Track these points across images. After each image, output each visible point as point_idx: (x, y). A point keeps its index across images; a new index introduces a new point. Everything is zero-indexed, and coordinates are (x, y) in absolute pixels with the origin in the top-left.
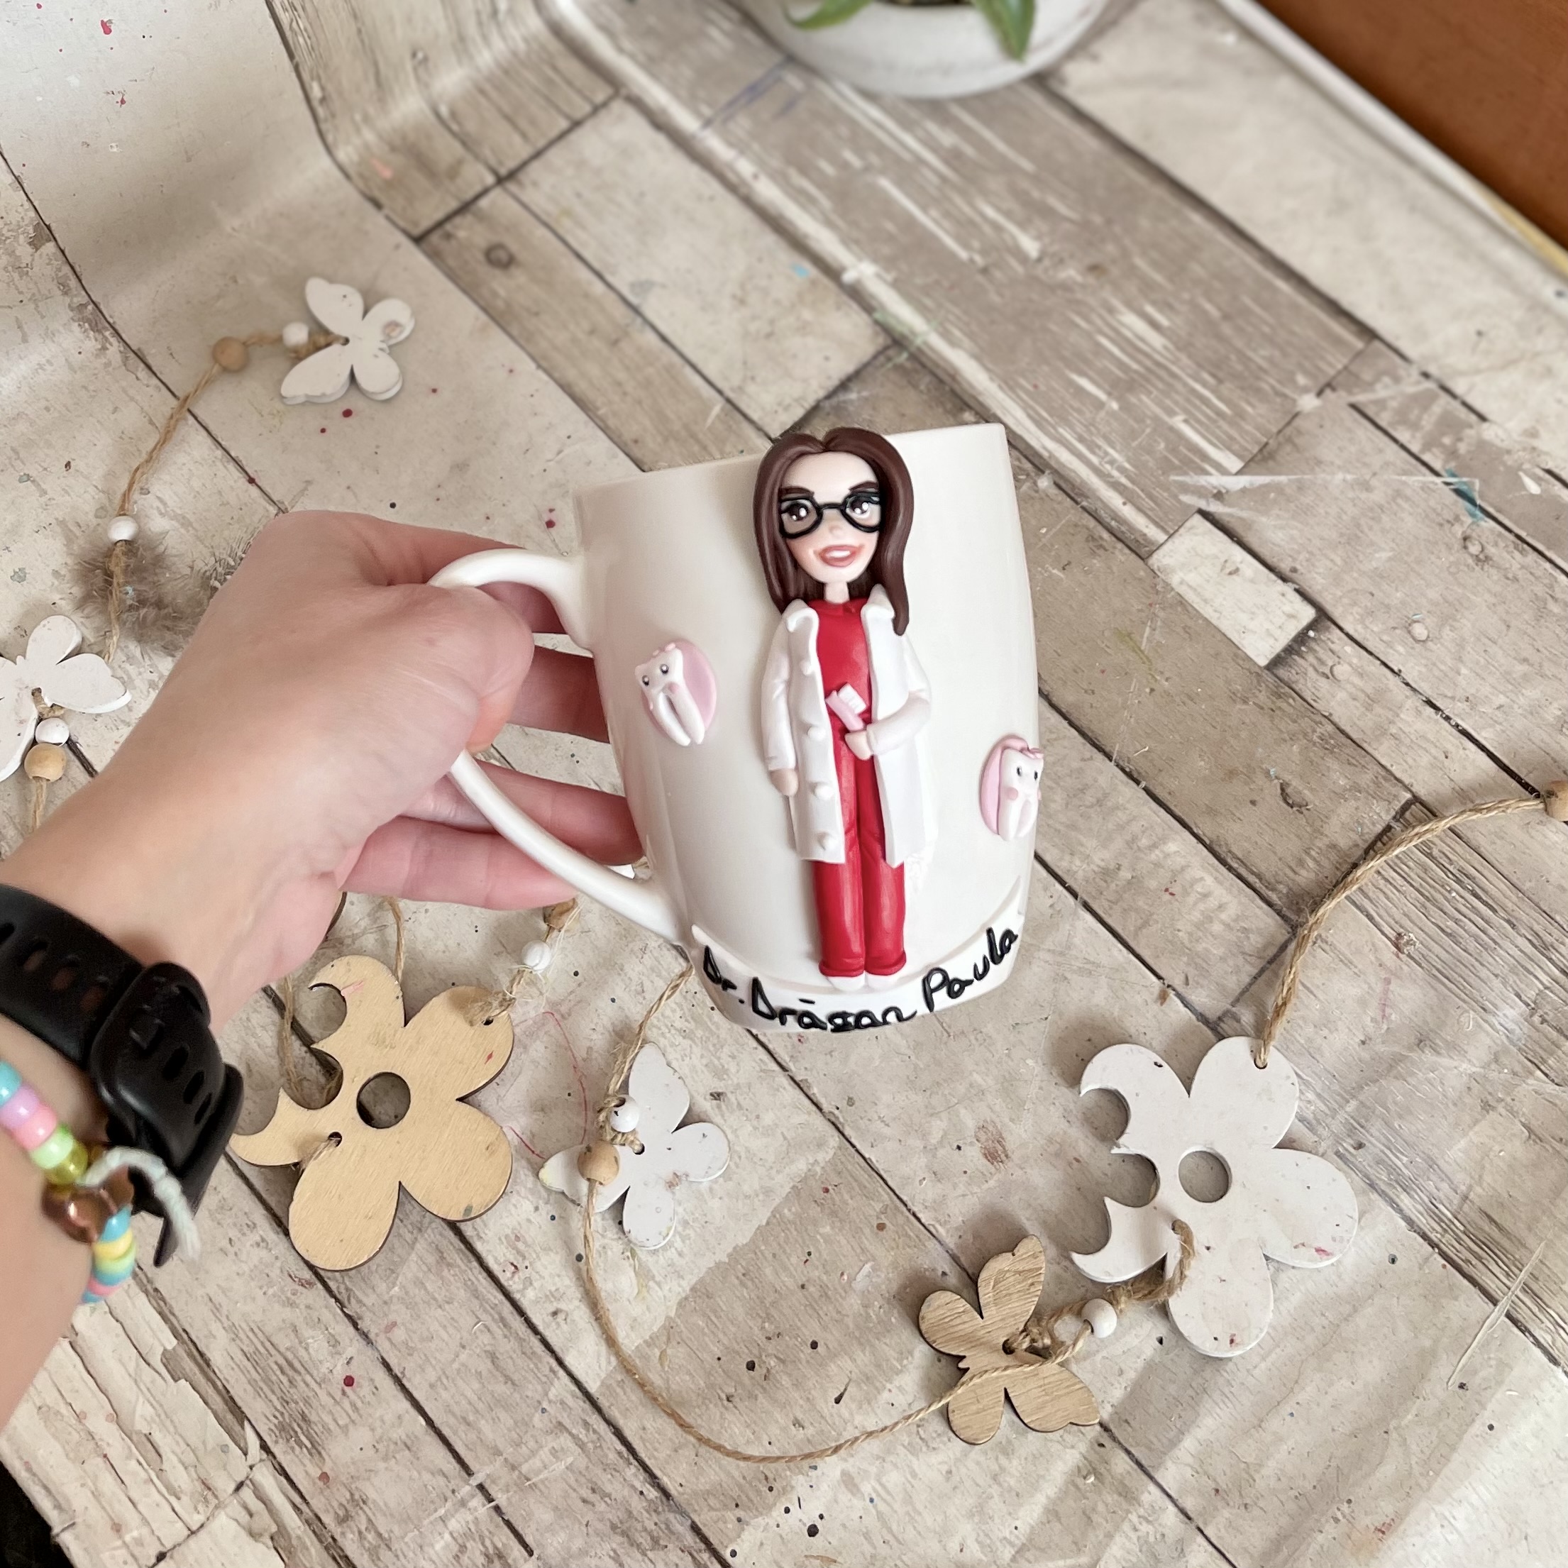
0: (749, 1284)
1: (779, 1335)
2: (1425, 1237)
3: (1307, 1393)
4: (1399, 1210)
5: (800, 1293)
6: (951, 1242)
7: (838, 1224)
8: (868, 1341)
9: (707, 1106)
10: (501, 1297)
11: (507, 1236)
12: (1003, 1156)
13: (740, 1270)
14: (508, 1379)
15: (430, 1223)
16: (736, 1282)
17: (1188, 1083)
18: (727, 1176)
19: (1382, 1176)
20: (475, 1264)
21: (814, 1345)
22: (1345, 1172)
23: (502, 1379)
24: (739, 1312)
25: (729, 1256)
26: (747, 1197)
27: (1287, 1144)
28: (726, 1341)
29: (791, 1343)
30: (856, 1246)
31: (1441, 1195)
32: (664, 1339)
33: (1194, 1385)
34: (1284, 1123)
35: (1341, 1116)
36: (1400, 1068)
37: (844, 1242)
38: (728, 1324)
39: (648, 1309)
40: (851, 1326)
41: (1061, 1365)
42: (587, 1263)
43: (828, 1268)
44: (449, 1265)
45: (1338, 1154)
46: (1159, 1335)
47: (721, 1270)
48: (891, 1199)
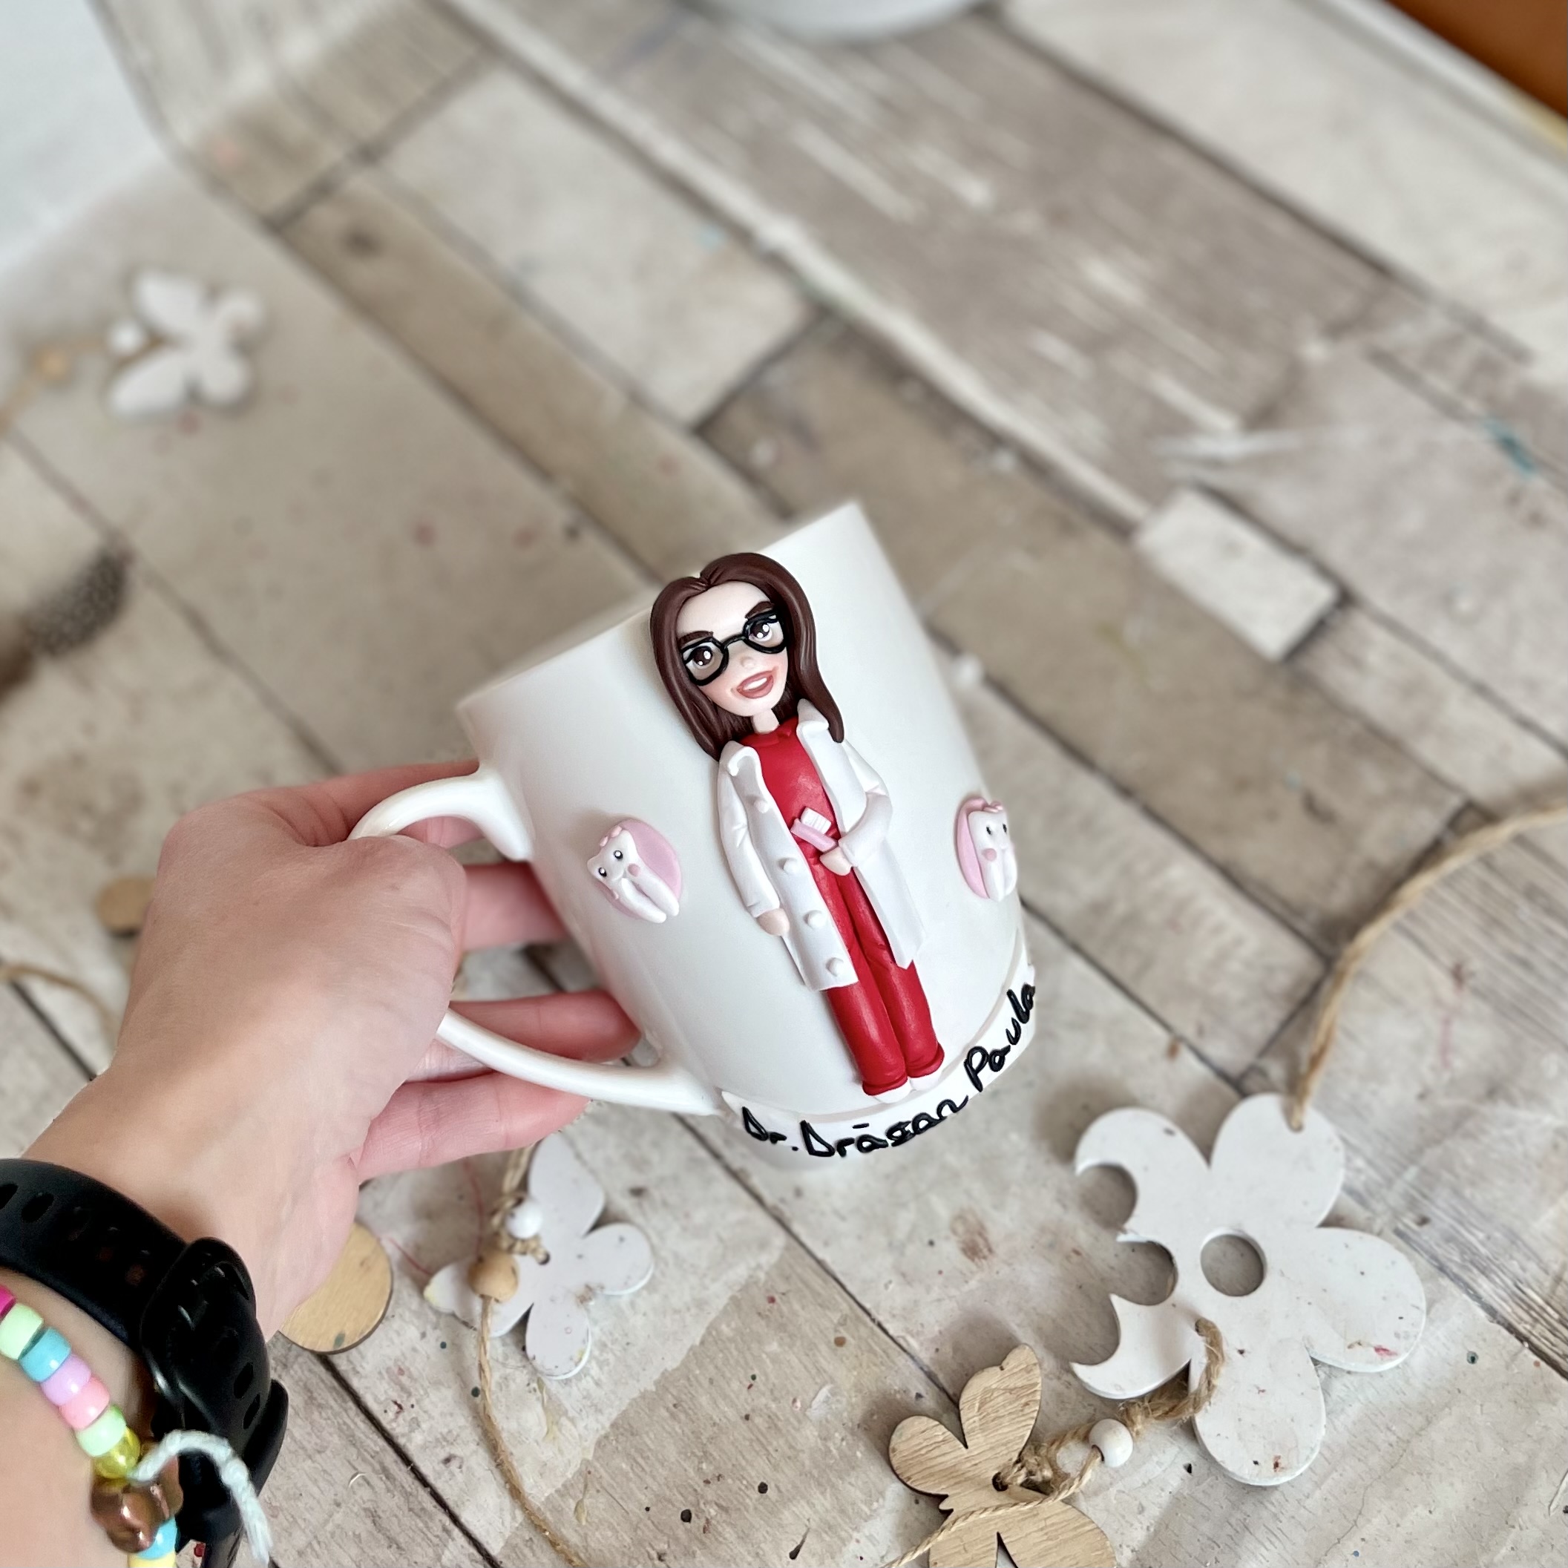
0: (682, 1417)
1: (719, 1477)
2: (1511, 1329)
3: (1374, 1525)
4: (1477, 1297)
5: (743, 1426)
6: (925, 1356)
7: (787, 1340)
8: (829, 1480)
9: (624, 1204)
10: (382, 1443)
11: (388, 1370)
12: (985, 1251)
13: (670, 1401)
14: (392, 1542)
15: (297, 1356)
16: (666, 1414)
17: (1207, 1150)
18: (651, 1287)
19: (1453, 1257)
20: (351, 1404)
21: (763, 1488)
22: (1406, 1253)
23: (384, 1542)
24: (672, 1453)
25: (657, 1383)
26: (676, 1311)
27: (1334, 1221)
28: (655, 1487)
29: (735, 1488)
30: (810, 1366)
31: (1528, 1276)
32: (581, 1486)
33: (1233, 1521)
34: (1328, 1199)
35: (1400, 1186)
36: (1470, 1125)
37: (795, 1361)
38: (658, 1465)
39: (560, 1451)
40: (807, 1463)
41: (1067, 1501)
42: (484, 1398)
43: (776, 1393)
44: (320, 1406)
45: (1399, 1233)
46: (1187, 1462)
47: (648, 1401)
48: (851, 1308)
